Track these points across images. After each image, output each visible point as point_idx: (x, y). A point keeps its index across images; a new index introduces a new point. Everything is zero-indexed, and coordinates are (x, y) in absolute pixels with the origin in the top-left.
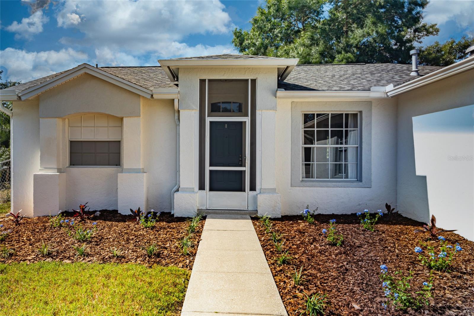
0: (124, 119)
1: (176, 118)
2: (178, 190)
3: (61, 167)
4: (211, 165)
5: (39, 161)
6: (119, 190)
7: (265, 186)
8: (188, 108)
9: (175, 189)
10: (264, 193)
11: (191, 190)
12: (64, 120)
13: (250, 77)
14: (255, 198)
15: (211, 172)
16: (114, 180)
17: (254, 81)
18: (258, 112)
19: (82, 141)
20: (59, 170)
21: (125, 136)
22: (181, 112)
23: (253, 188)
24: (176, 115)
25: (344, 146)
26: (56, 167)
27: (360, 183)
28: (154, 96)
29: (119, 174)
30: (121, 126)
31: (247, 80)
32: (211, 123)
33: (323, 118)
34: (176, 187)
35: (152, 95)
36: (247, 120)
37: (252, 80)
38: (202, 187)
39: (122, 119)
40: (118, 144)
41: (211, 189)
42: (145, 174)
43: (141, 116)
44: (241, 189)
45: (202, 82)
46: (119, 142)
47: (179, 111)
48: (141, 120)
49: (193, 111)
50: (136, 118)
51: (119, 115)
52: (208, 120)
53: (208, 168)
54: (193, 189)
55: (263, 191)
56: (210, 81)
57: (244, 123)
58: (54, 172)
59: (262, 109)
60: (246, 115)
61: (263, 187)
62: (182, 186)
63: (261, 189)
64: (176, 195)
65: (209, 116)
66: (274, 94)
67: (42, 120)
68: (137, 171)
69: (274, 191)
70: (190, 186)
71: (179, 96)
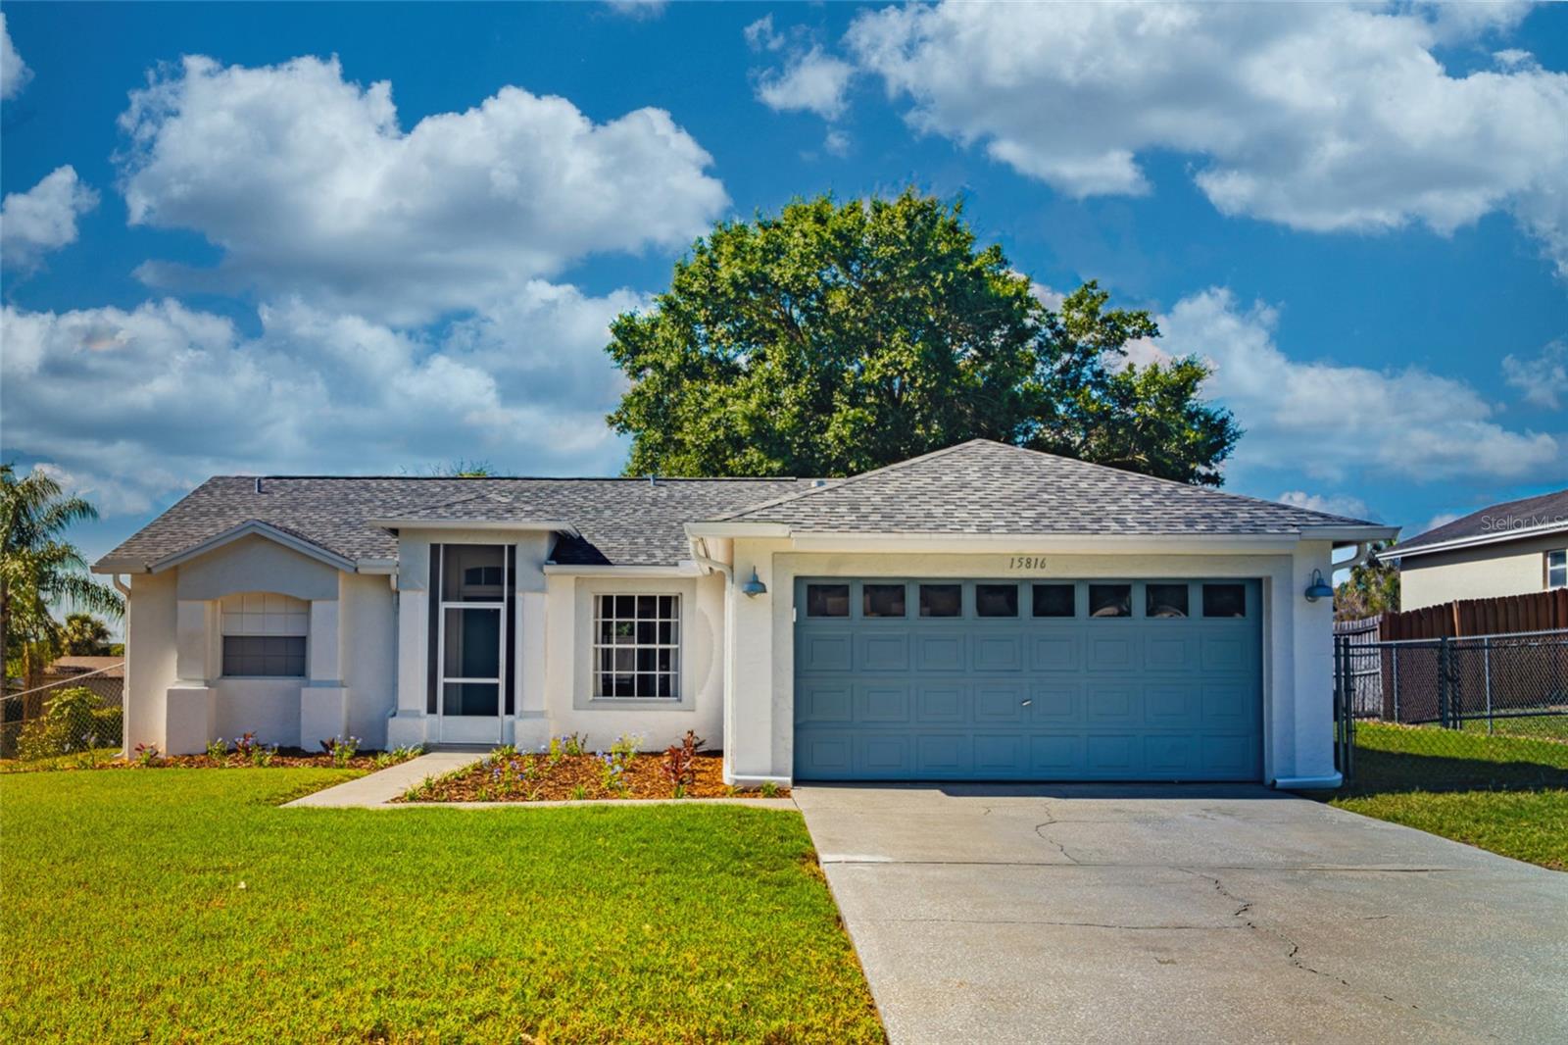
0: (314, 604)
1: (395, 602)
2: (394, 715)
3: (208, 678)
4: (446, 675)
5: (175, 669)
6: (303, 714)
7: (528, 708)
8: (413, 588)
9: (391, 712)
10: (526, 717)
11: (416, 714)
12: (215, 602)
13: (506, 542)
14: (512, 725)
15: (446, 685)
16: (295, 699)
17: (512, 549)
18: (519, 596)
19: (242, 637)
20: (207, 683)
21: (313, 630)
22: (403, 594)
23: (510, 710)
24: (395, 597)
25: (658, 646)
26: (202, 677)
27: (679, 704)
28: (360, 570)
29: (304, 691)
30: (308, 614)
31: (502, 547)
32: (447, 610)
33: (625, 604)
34: (393, 709)
35: (356, 570)
36: (503, 607)
37: (509, 547)
38: (432, 709)
39: (309, 603)
40: (301, 642)
41: (446, 713)
42: (344, 690)
43: (340, 596)
44: (495, 713)
45: (435, 548)
46: (304, 638)
47: (398, 593)
48: (340, 606)
49: (421, 593)
50: (332, 602)
51: (304, 597)
52: (443, 606)
53: (442, 680)
54: (418, 711)
55: (525, 715)
56: (447, 547)
57: (497, 611)
58: (199, 687)
59: (524, 591)
60: (501, 599)
61: (526, 709)
62: (400, 708)
63: (522, 712)
64: (391, 721)
65: (445, 599)
66: (541, 570)
67: (181, 604)
68: (332, 684)
69: (541, 714)
70: (413, 708)
71: (398, 570)
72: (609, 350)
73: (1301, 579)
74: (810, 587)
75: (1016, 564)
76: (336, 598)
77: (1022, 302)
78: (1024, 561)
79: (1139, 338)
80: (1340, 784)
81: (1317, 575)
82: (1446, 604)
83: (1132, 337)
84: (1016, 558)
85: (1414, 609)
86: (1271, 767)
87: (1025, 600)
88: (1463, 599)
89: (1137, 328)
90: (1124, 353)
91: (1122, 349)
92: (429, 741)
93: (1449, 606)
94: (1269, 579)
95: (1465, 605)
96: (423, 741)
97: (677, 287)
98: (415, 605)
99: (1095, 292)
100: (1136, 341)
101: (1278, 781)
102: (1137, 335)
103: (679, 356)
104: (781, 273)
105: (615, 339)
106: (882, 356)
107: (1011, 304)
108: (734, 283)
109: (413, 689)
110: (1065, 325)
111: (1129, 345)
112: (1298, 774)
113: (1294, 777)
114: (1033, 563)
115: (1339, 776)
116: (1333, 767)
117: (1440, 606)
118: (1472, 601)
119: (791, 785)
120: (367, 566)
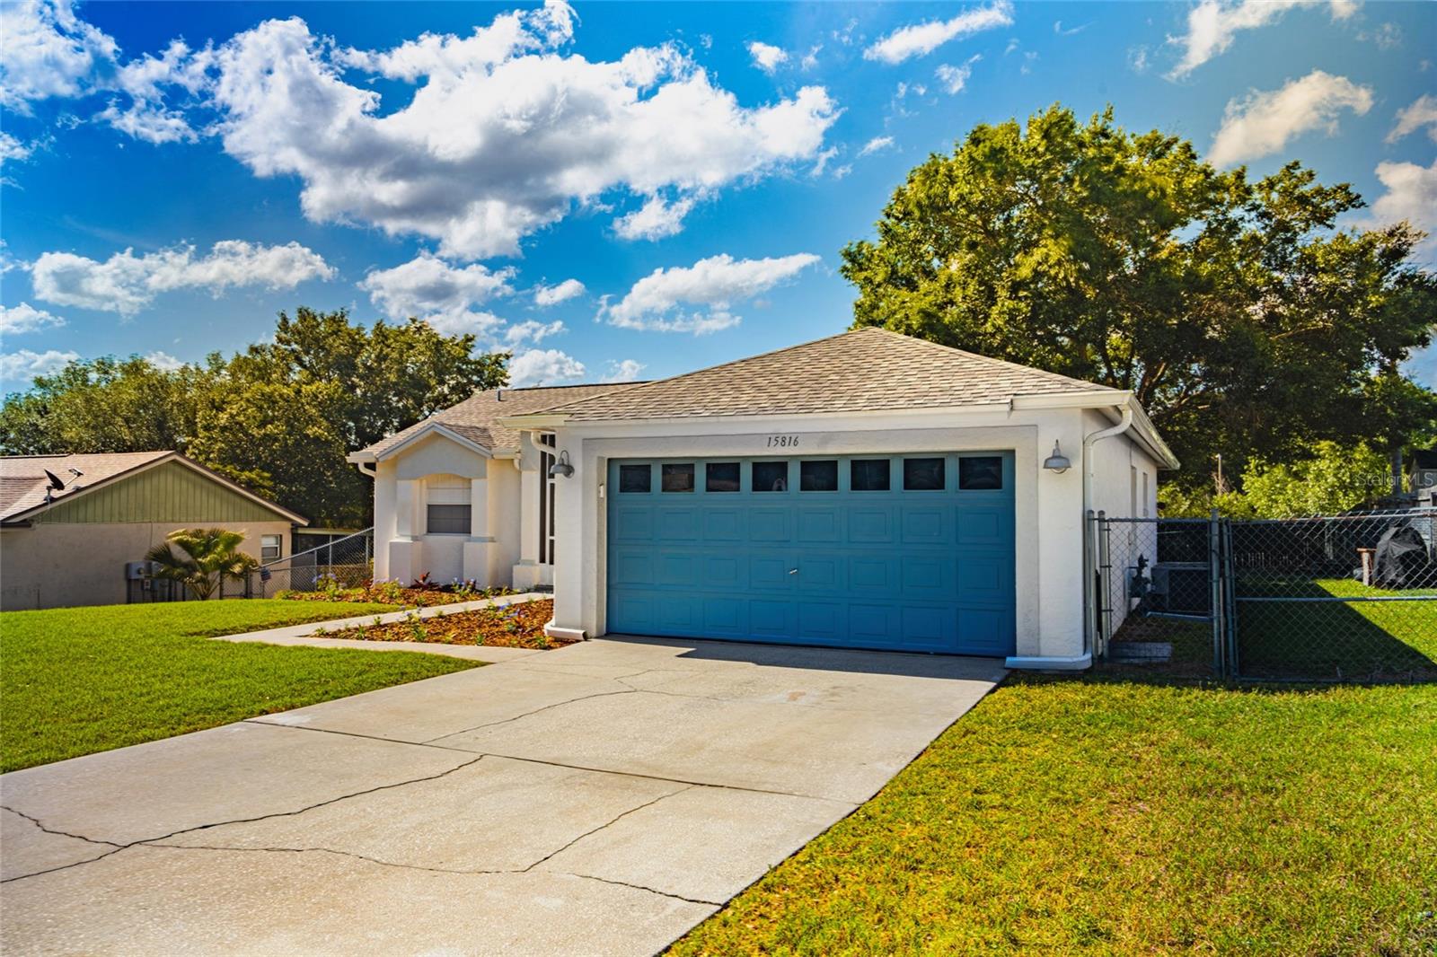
0: (473, 482)
2: (518, 562)
4: (551, 534)
5: (396, 528)
6: (465, 560)
8: (530, 469)
9: (515, 561)
11: (531, 563)
12: (421, 481)
15: (552, 542)
16: (463, 550)
19: (438, 506)
20: (413, 538)
21: (474, 501)
22: (523, 474)
24: (518, 476)
26: (410, 534)
28: (495, 457)
29: (468, 543)
30: (470, 488)
34: (517, 559)
35: (492, 456)
38: (542, 560)
39: (470, 480)
40: (468, 509)
41: (551, 563)
42: (492, 544)
43: (488, 476)
46: (469, 506)
47: (520, 473)
48: (488, 483)
49: (534, 473)
50: (483, 480)
51: (468, 477)
53: (548, 538)
54: (534, 560)
58: (407, 540)
62: (523, 558)
64: (516, 569)
65: (550, 478)
67: (399, 482)
68: (483, 540)
70: (532, 558)
71: (519, 455)
73: (1046, 450)
74: (623, 467)
75: (773, 442)
76: (485, 477)
78: (780, 440)
84: (773, 437)
90: (1331, 227)
91: (1329, 223)
92: (541, 583)
94: (1015, 450)
96: (536, 584)
98: (531, 482)
101: (1009, 659)
112: (1042, 653)
114: (787, 441)
115: (1086, 657)
116: (1081, 647)
119: (586, 637)
120: (499, 453)
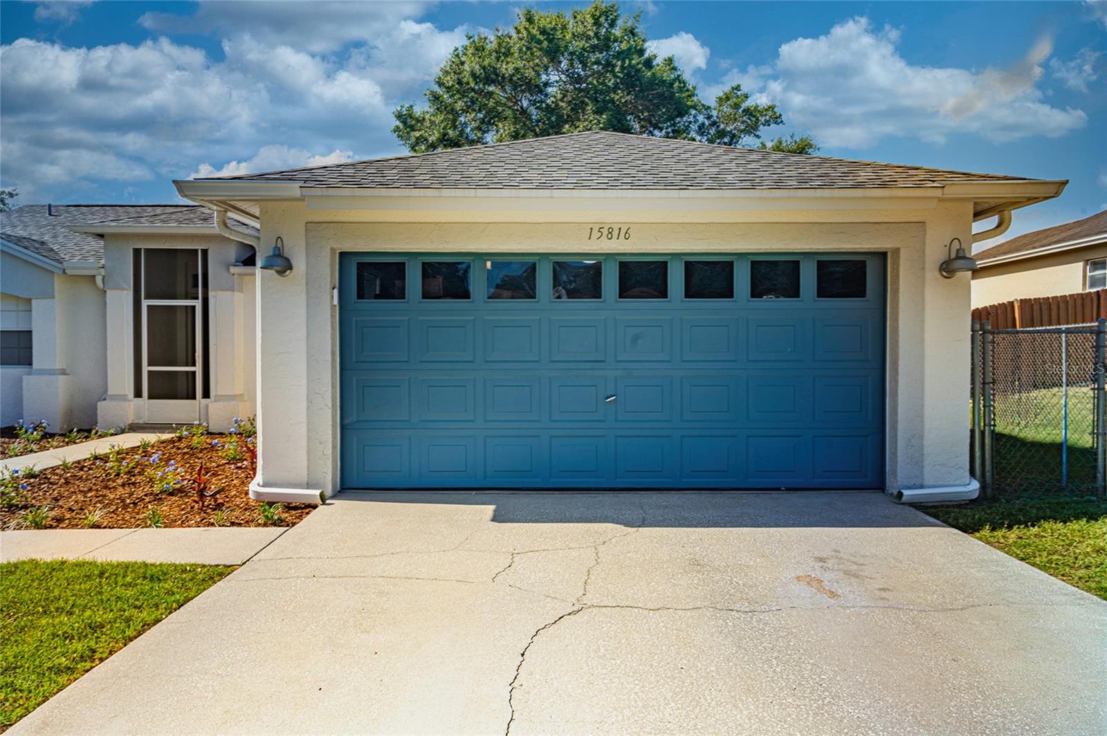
0: (34, 302)
1: (104, 300)
2: (104, 399)
4: (150, 364)
6: (24, 398)
7: (221, 393)
8: (117, 287)
9: (101, 397)
10: (219, 400)
11: (123, 398)
13: (199, 247)
14: (207, 407)
15: (150, 373)
17: (205, 252)
18: (211, 294)
21: (36, 325)
22: (109, 294)
23: (206, 394)
24: (102, 296)
28: (69, 272)
29: (27, 376)
30: (29, 311)
31: (197, 251)
32: (149, 307)
34: (103, 395)
35: (65, 271)
36: (198, 304)
37: (202, 251)
38: (138, 394)
39: (30, 300)
40: (28, 335)
41: (151, 397)
42: (65, 376)
43: (56, 295)
44: (192, 396)
45: (137, 252)
46: (29, 332)
47: (104, 292)
48: (56, 304)
49: (125, 292)
50: (49, 300)
51: (26, 296)
52: (145, 303)
53: (146, 369)
54: (126, 395)
55: (219, 398)
56: (147, 250)
57: (193, 308)
59: (215, 290)
60: (197, 298)
61: (219, 393)
62: (110, 392)
63: (216, 396)
64: (100, 405)
65: (147, 298)
66: (228, 270)
68: (50, 373)
69: (233, 397)
70: (122, 393)
71: (103, 272)
72: (395, 131)
73: (935, 252)
74: (361, 266)
75: (596, 234)
76: (54, 297)
77: (680, 83)
78: (605, 231)
79: (769, 125)
80: (976, 495)
81: (956, 245)
82: (1009, 302)
83: (764, 125)
84: (596, 228)
85: (983, 306)
86: (894, 473)
87: (610, 281)
88: (1023, 298)
89: (768, 118)
90: (758, 137)
91: (758, 133)
92: (136, 422)
93: (1012, 304)
94: (897, 251)
95: (1023, 302)
96: (130, 422)
97: (438, 82)
98: (121, 303)
99: (739, 93)
100: (766, 127)
101: (906, 492)
102: (767, 123)
103: (439, 132)
104: (506, 68)
105: (398, 123)
106: (578, 127)
107: (671, 85)
108: (473, 75)
109: (121, 377)
110: (717, 117)
111: (763, 130)
113: (922, 487)
114: (615, 233)
115: (975, 485)
116: (967, 474)
117: (1004, 304)
118: (1030, 300)
119: (323, 498)
120: (74, 268)
